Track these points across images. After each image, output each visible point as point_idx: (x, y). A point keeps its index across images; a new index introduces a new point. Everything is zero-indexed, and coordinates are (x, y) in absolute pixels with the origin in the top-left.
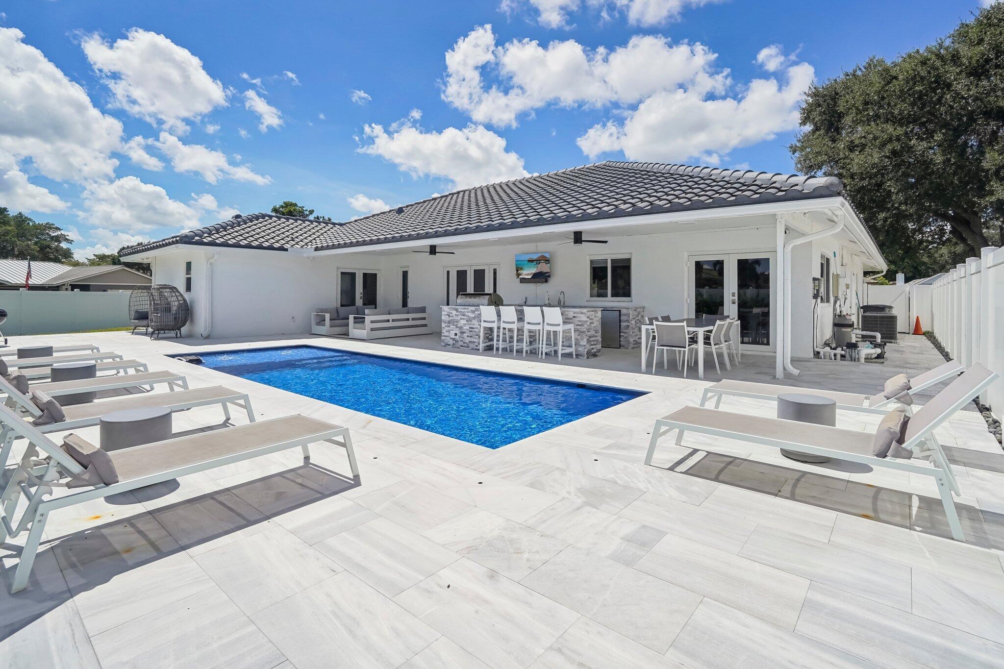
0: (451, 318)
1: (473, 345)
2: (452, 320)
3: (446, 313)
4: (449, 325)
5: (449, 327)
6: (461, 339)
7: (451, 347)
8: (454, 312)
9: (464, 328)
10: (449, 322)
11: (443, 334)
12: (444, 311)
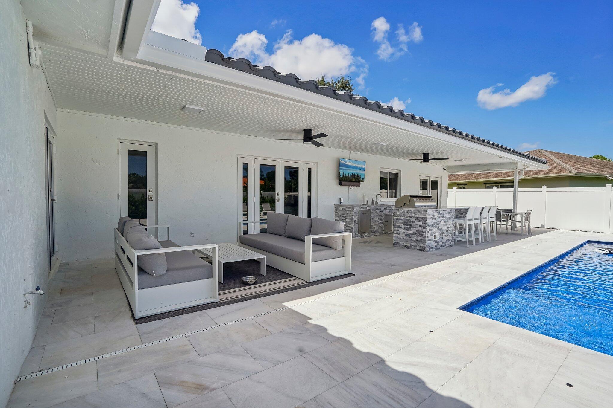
0: (434, 221)
1: (449, 243)
2: (435, 223)
3: (431, 216)
4: (432, 228)
5: (432, 230)
6: (441, 240)
7: (434, 249)
8: (437, 215)
9: (443, 228)
10: (433, 225)
11: (427, 239)
12: (429, 214)
